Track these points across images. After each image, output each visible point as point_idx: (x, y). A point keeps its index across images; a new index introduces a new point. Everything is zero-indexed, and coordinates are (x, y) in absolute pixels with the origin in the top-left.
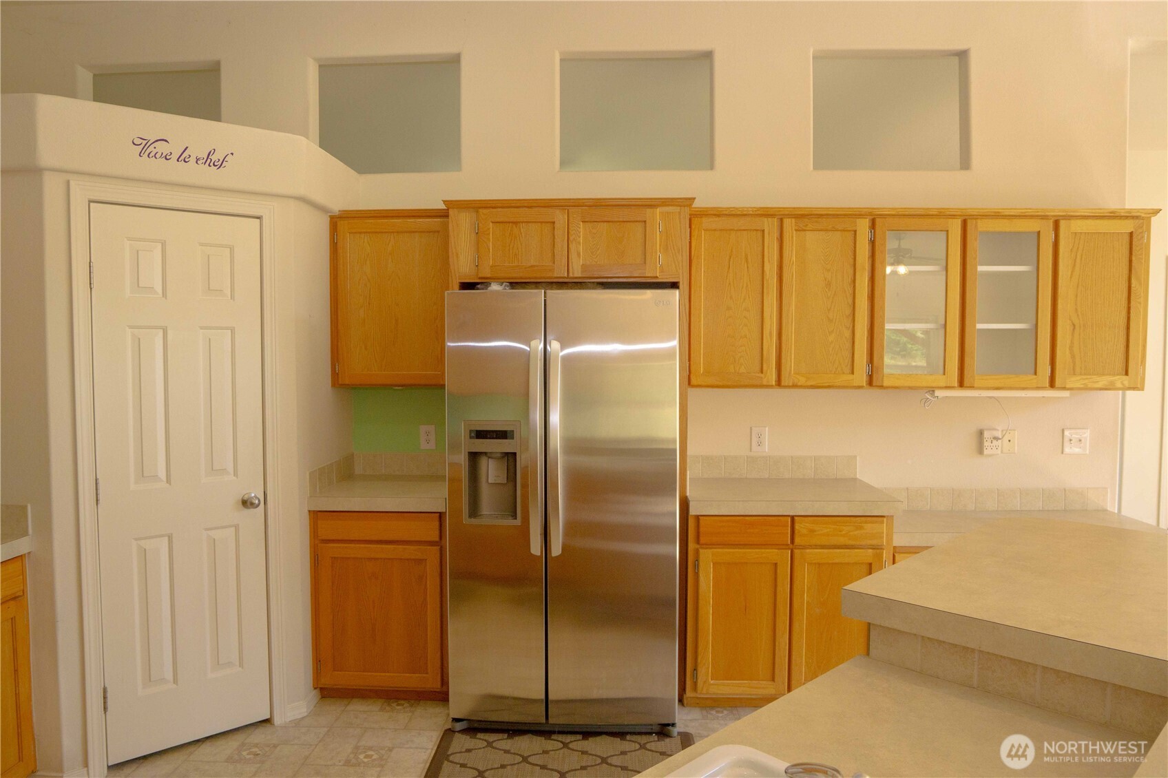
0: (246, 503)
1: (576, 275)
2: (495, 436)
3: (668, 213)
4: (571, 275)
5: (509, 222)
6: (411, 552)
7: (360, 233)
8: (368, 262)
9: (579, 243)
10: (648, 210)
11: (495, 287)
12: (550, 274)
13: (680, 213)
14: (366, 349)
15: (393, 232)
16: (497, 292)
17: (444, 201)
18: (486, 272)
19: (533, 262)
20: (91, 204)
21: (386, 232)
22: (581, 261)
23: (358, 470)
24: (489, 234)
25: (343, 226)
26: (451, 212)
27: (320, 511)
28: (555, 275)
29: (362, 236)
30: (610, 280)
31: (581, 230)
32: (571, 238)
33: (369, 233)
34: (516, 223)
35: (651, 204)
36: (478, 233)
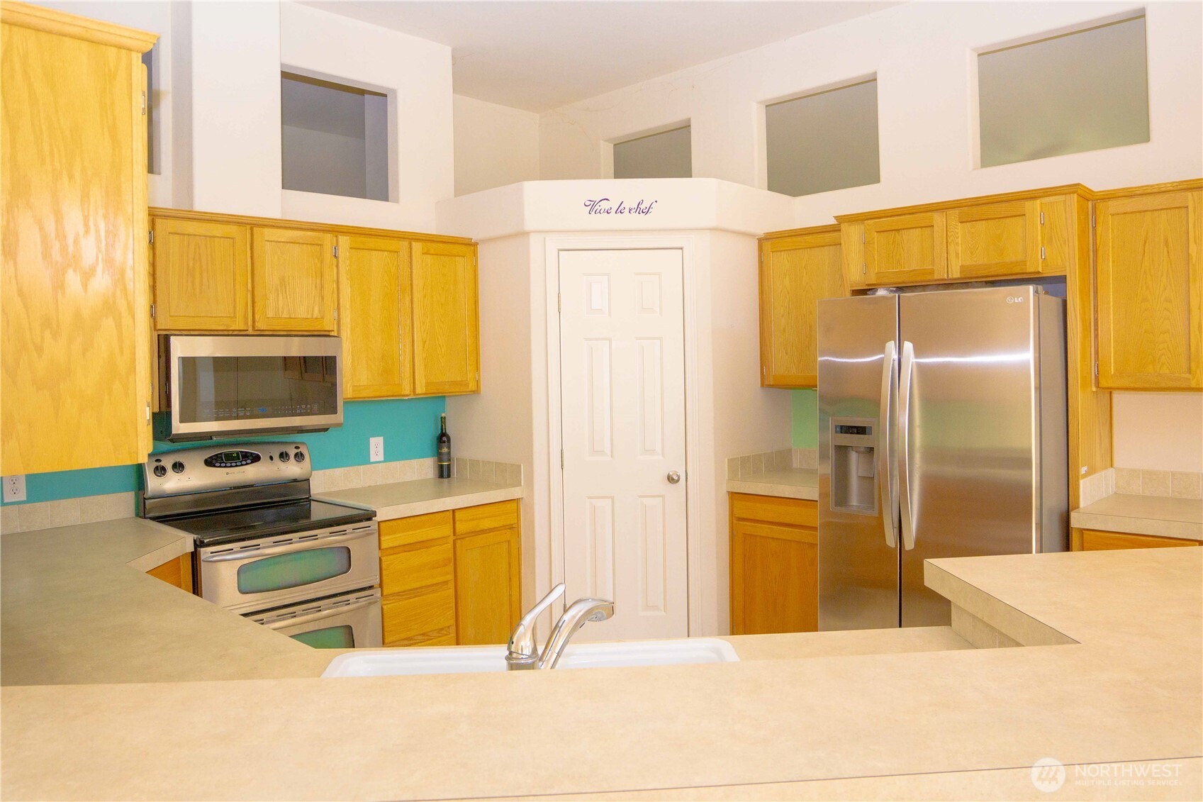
0: (671, 479)
1: (955, 276)
2: (856, 431)
3: (1051, 203)
4: (950, 276)
5: (892, 230)
6: (804, 536)
7: (781, 251)
8: (787, 276)
9: (957, 244)
10: (1027, 203)
11: (881, 292)
12: (929, 277)
13: (1065, 201)
14: (787, 353)
15: (807, 248)
16: (883, 298)
17: (835, 217)
18: (873, 279)
19: (914, 267)
20: (560, 252)
21: (800, 249)
22: (960, 262)
23: (796, 464)
24: (874, 243)
25: (767, 246)
26: (844, 227)
27: (736, 493)
28: (936, 277)
29: (783, 253)
30: (997, 279)
31: (959, 230)
32: (950, 240)
33: (787, 250)
34: (898, 230)
35: (1032, 195)
36: (867, 244)
